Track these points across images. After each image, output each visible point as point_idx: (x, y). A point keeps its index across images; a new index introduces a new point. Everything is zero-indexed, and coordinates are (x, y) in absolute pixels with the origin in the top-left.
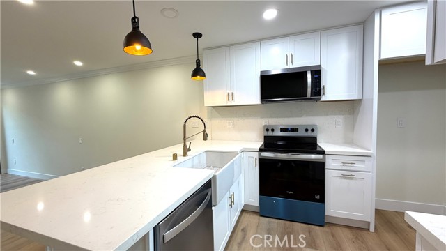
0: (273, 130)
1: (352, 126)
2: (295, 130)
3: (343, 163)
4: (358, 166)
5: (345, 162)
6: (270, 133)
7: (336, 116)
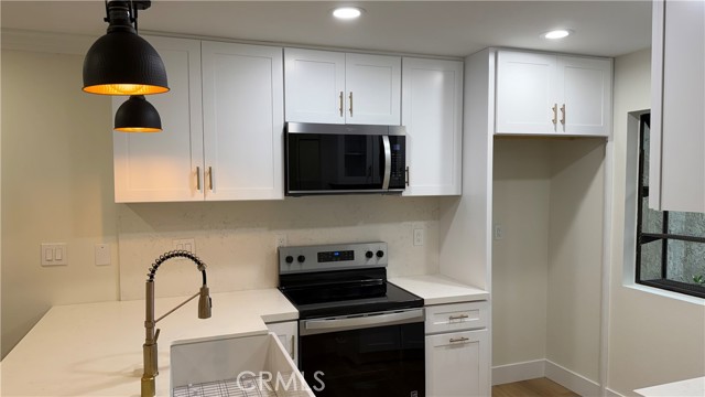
0: (301, 259)
1: (438, 242)
2: (349, 255)
3: (451, 318)
4: (472, 320)
5: (454, 315)
6: (295, 267)
7: (414, 223)
